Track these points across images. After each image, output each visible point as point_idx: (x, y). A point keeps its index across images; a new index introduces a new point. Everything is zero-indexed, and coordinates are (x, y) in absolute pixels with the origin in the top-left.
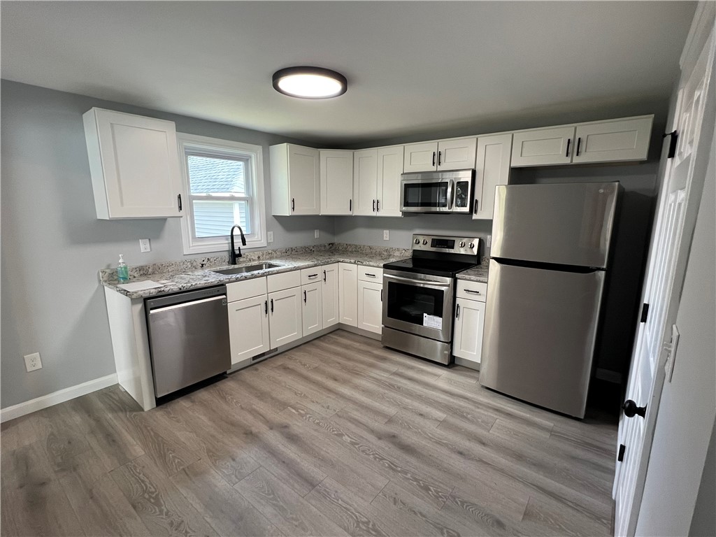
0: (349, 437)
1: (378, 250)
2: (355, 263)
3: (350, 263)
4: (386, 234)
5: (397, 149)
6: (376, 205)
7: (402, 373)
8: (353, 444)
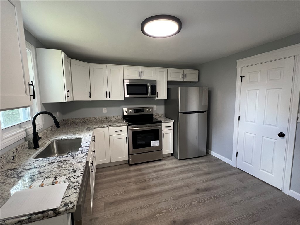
0: (194, 201)
1: (100, 119)
2: (107, 127)
3: (104, 127)
4: (105, 110)
5: (120, 67)
6: (108, 94)
7: (155, 170)
8: (199, 202)
